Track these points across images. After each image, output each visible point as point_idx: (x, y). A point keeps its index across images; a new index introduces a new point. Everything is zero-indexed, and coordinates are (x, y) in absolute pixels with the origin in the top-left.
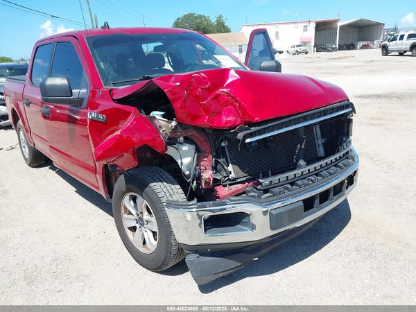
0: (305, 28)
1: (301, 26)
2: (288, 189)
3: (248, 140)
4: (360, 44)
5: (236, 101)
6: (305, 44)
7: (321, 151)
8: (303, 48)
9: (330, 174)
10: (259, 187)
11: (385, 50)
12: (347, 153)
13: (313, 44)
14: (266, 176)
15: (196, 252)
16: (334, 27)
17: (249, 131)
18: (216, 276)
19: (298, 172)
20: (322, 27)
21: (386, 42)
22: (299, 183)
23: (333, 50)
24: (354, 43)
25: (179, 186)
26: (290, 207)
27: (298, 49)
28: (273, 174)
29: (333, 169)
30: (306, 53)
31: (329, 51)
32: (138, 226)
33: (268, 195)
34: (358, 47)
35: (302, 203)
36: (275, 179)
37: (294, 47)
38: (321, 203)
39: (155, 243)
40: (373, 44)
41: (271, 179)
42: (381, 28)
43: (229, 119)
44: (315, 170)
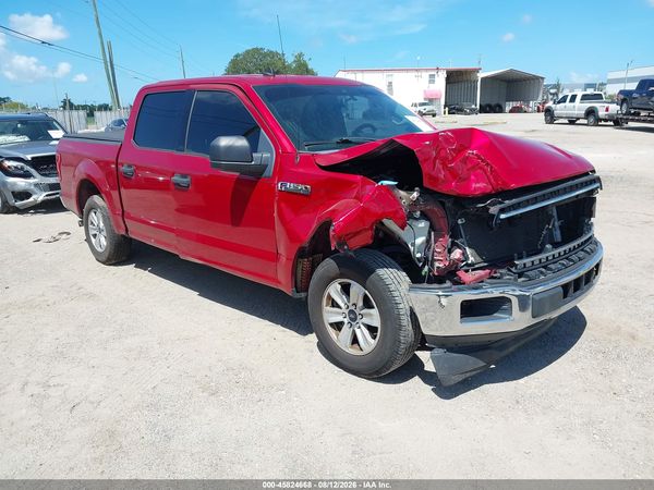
0: (432, 79)
1: (426, 75)
2: (542, 273)
3: (503, 216)
4: (509, 106)
5: (488, 164)
6: (431, 101)
7: (558, 236)
8: (428, 108)
9: (580, 259)
10: (513, 269)
11: (550, 117)
12: (590, 238)
13: (443, 102)
14: (520, 258)
15: (442, 346)
16: (473, 78)
17: (502, 206)
18: (464, 377)
19: (543, 256)
20: (455, 78)
21: (550, 104)
22: (552, 266)
23: (473, 112)
24: (501, 103)
25: (404, 274)
26: (550, 293)
27: (422, 109)
28: (529, 256)
29: (581, 254)
30: (434, 115)
31: (466, 114)
32: (346, 320)
33: (523, 279)
34: (507, 109)
35: (561, 289)
36: (528, 261)
37: (416, 106)
38: (575, 291)
39: (373, 343)
40: (528, 106)
41: (525, 261)
42: (539, 84)
43: (478, 185)
44: (565, 254)
